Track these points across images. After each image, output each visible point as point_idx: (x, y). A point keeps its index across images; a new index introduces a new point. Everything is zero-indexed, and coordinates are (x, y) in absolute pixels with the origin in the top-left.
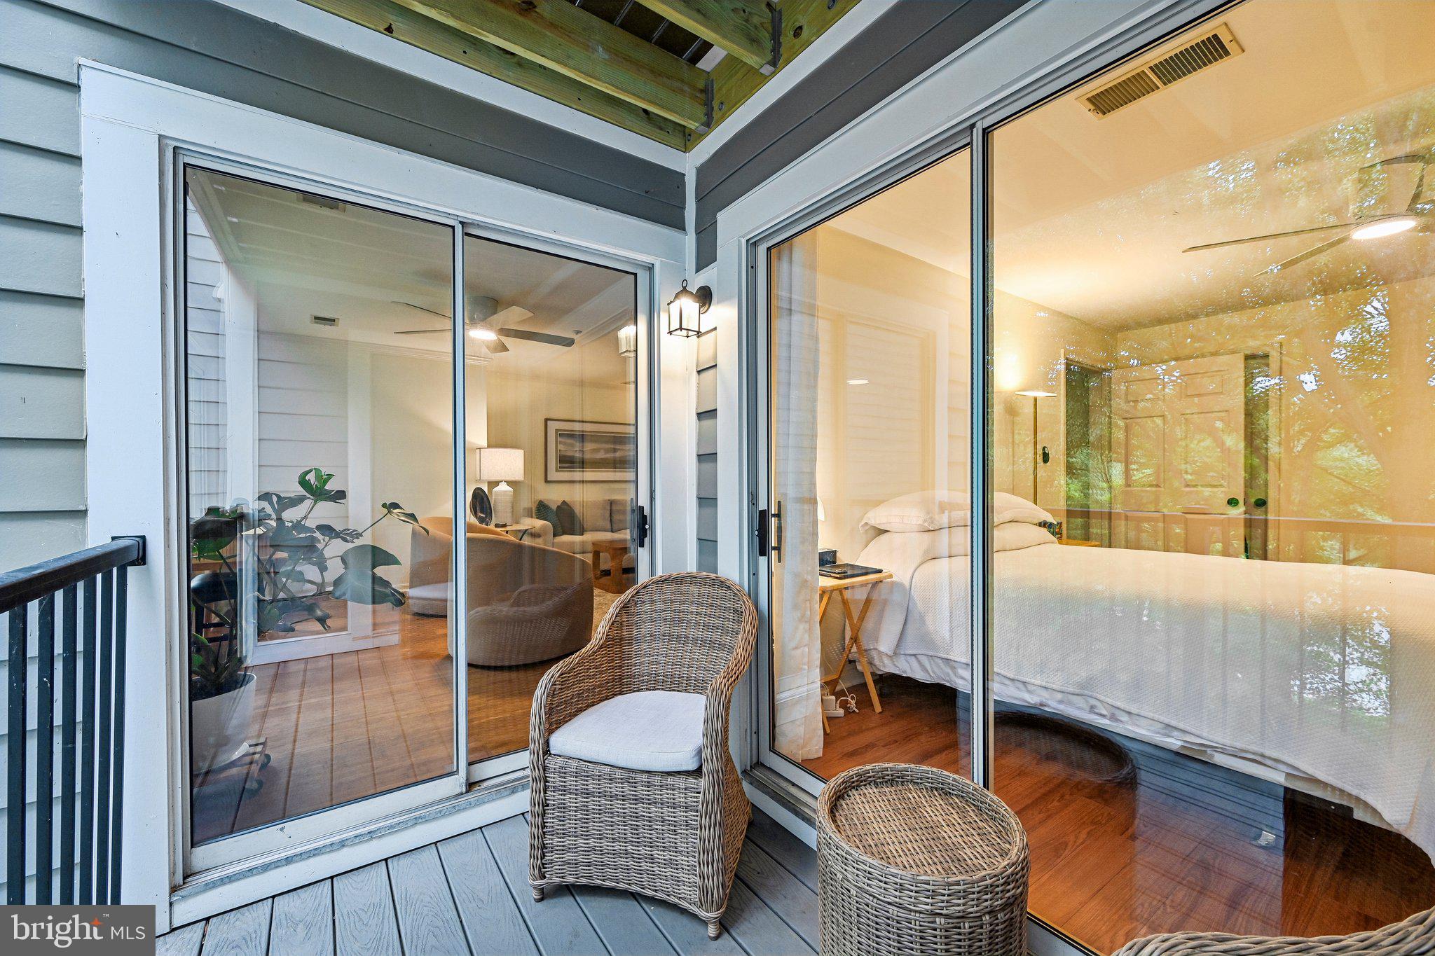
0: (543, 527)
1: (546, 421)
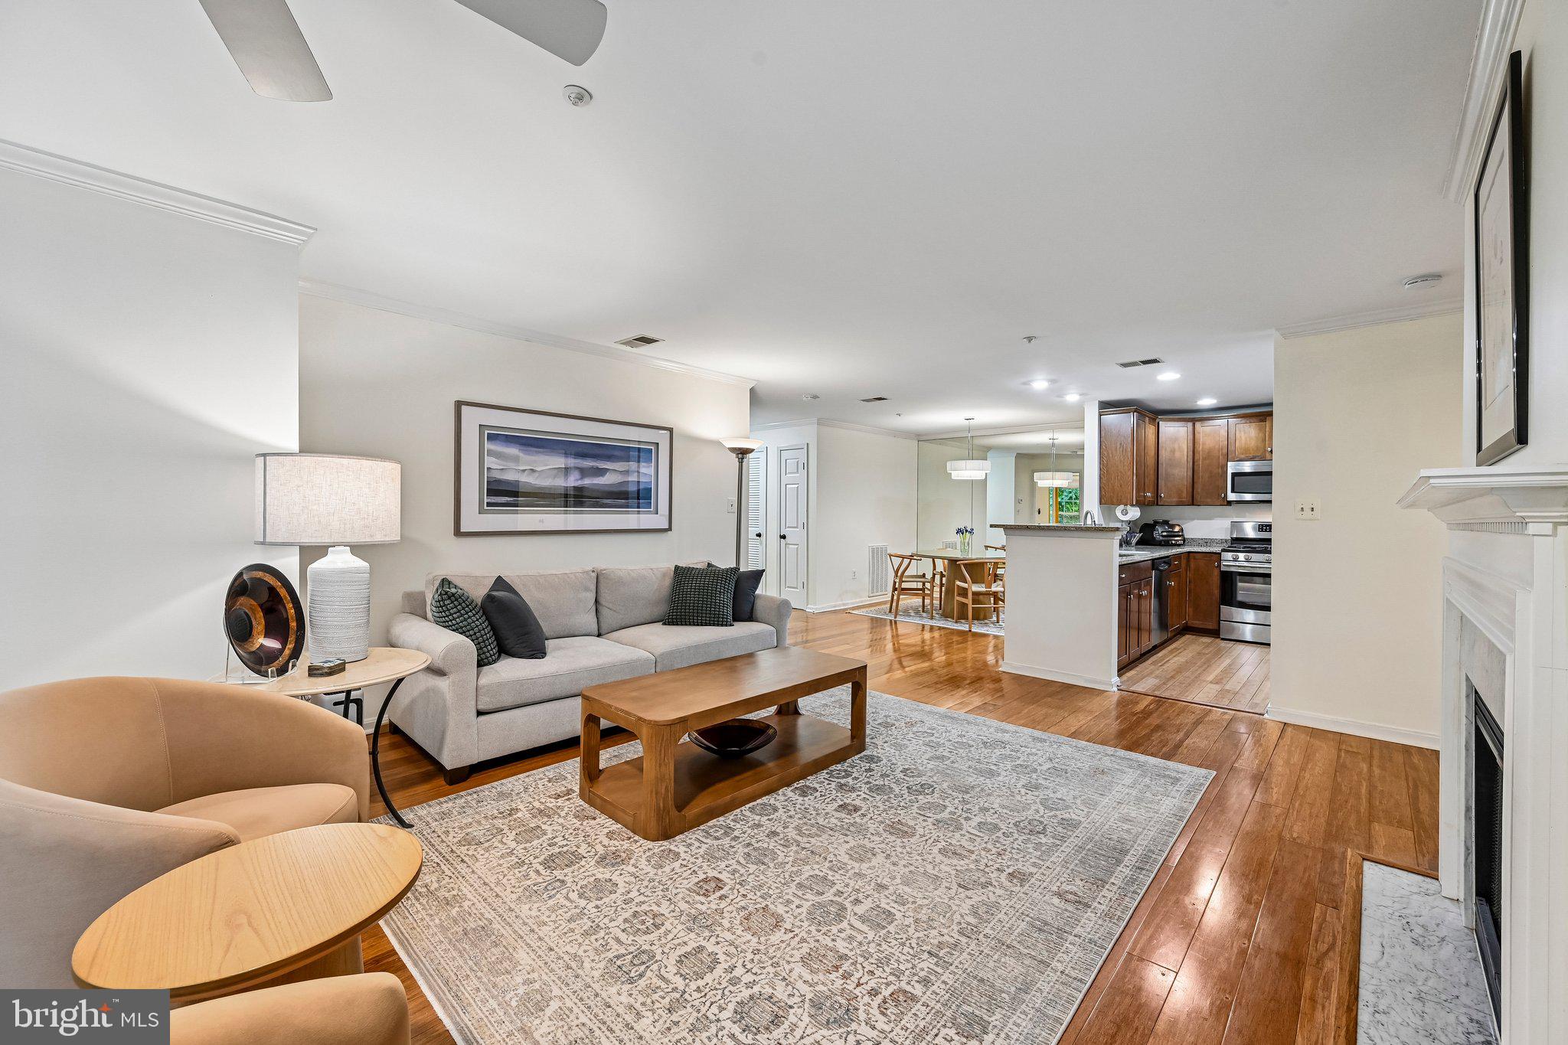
0: (449, 651)
1: (459, 405)
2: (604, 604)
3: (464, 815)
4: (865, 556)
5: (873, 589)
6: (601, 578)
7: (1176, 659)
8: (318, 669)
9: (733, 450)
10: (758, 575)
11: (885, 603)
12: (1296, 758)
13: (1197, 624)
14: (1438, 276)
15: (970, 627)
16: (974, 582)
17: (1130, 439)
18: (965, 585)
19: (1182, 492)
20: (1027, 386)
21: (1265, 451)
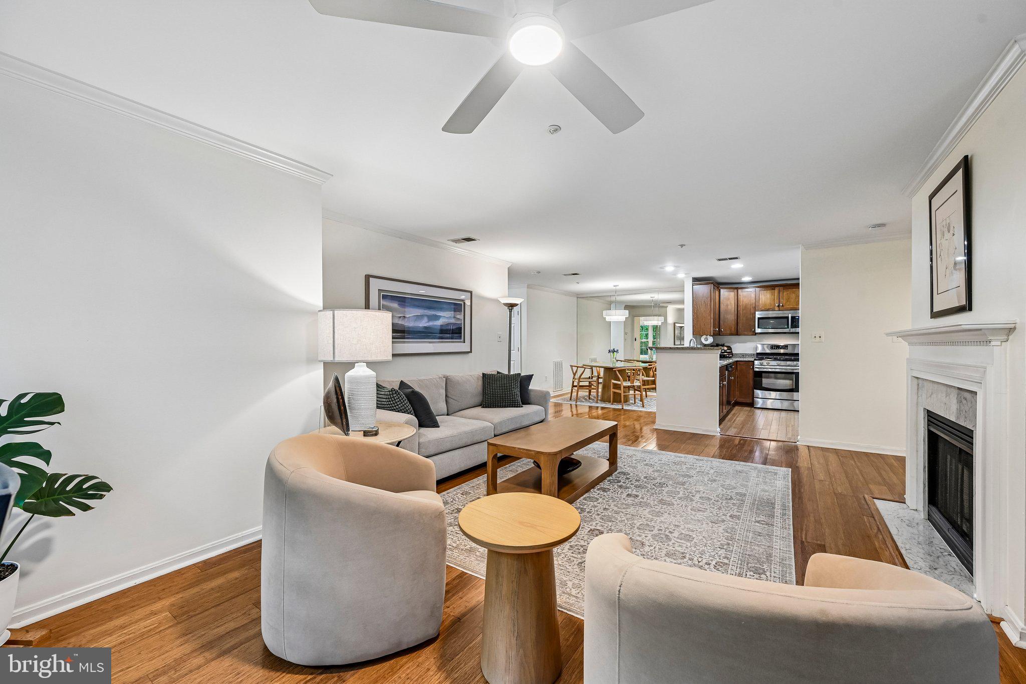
0: (406, 423)
1: (368, 277)
2: (450, 396)
4: (551, 367)
5: (555, 387)
6: (448, 382)
7: (738, 419)
8: (371, 432)
9: (506, 304)
10: (530, 377)
11: (567, 394)
12: (822, 461)
13: (741, 400)
14: (883, 225)
15: (623, 406)
16: (625, 380)
17: (709, 299)
18: (619, 383)
19: (732, 327)
20: (662, 270)
21: (775, 306)
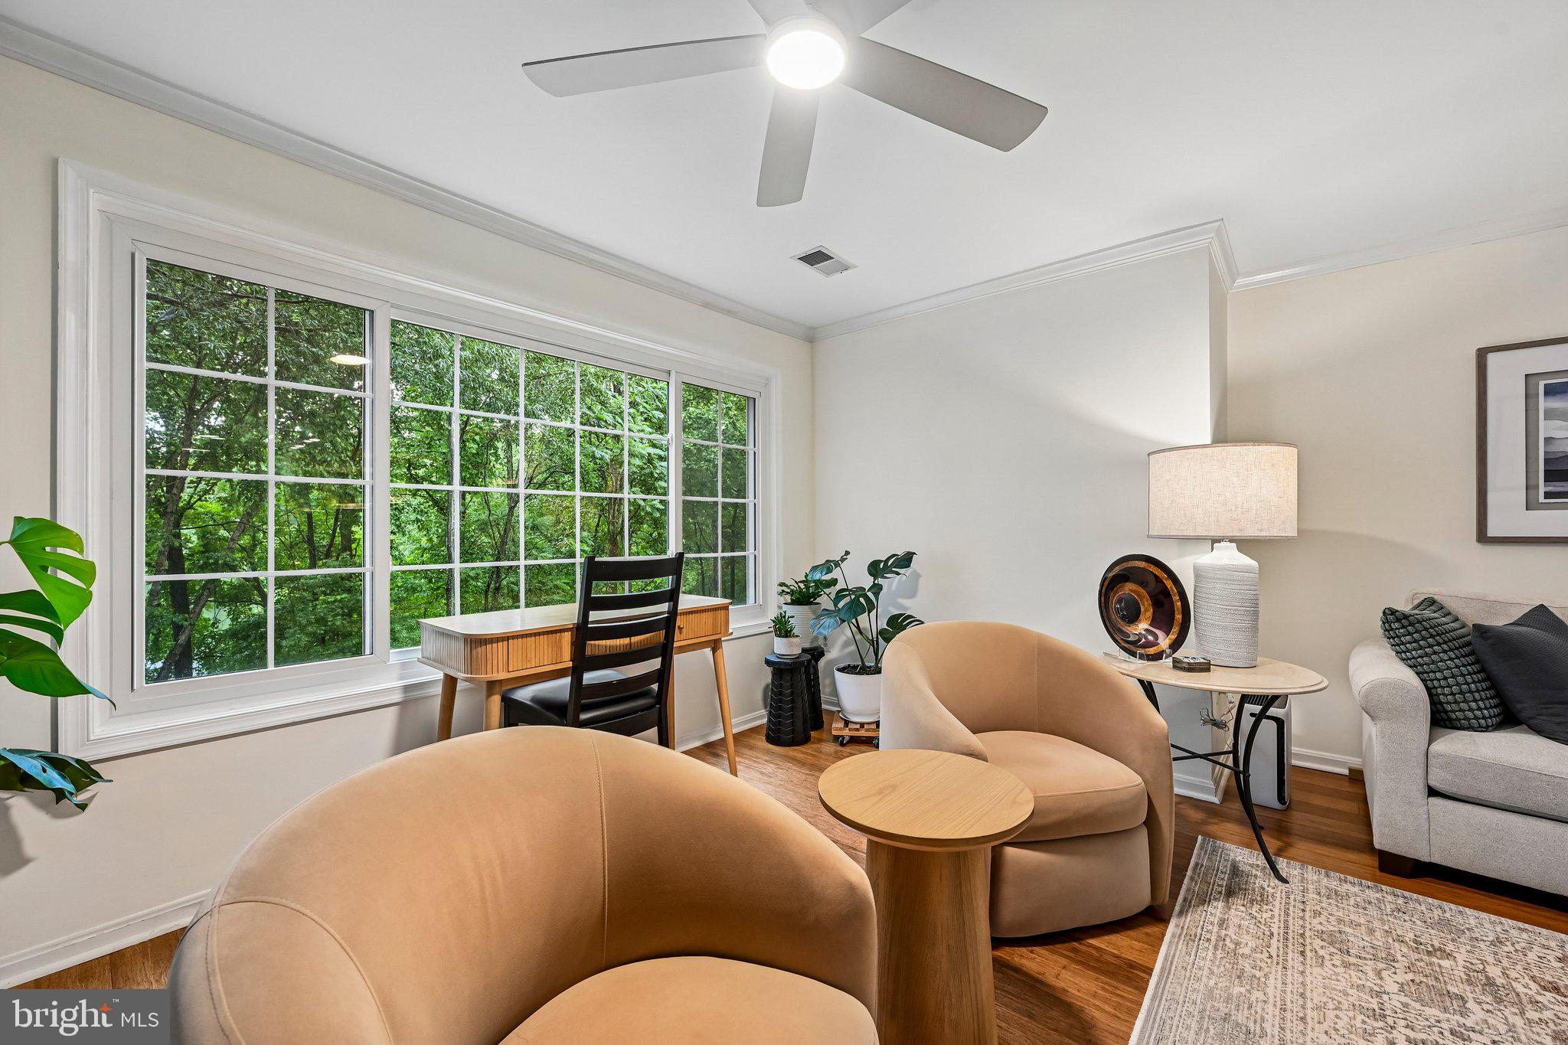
1: (1482, 354)
3: (1361, 911)
